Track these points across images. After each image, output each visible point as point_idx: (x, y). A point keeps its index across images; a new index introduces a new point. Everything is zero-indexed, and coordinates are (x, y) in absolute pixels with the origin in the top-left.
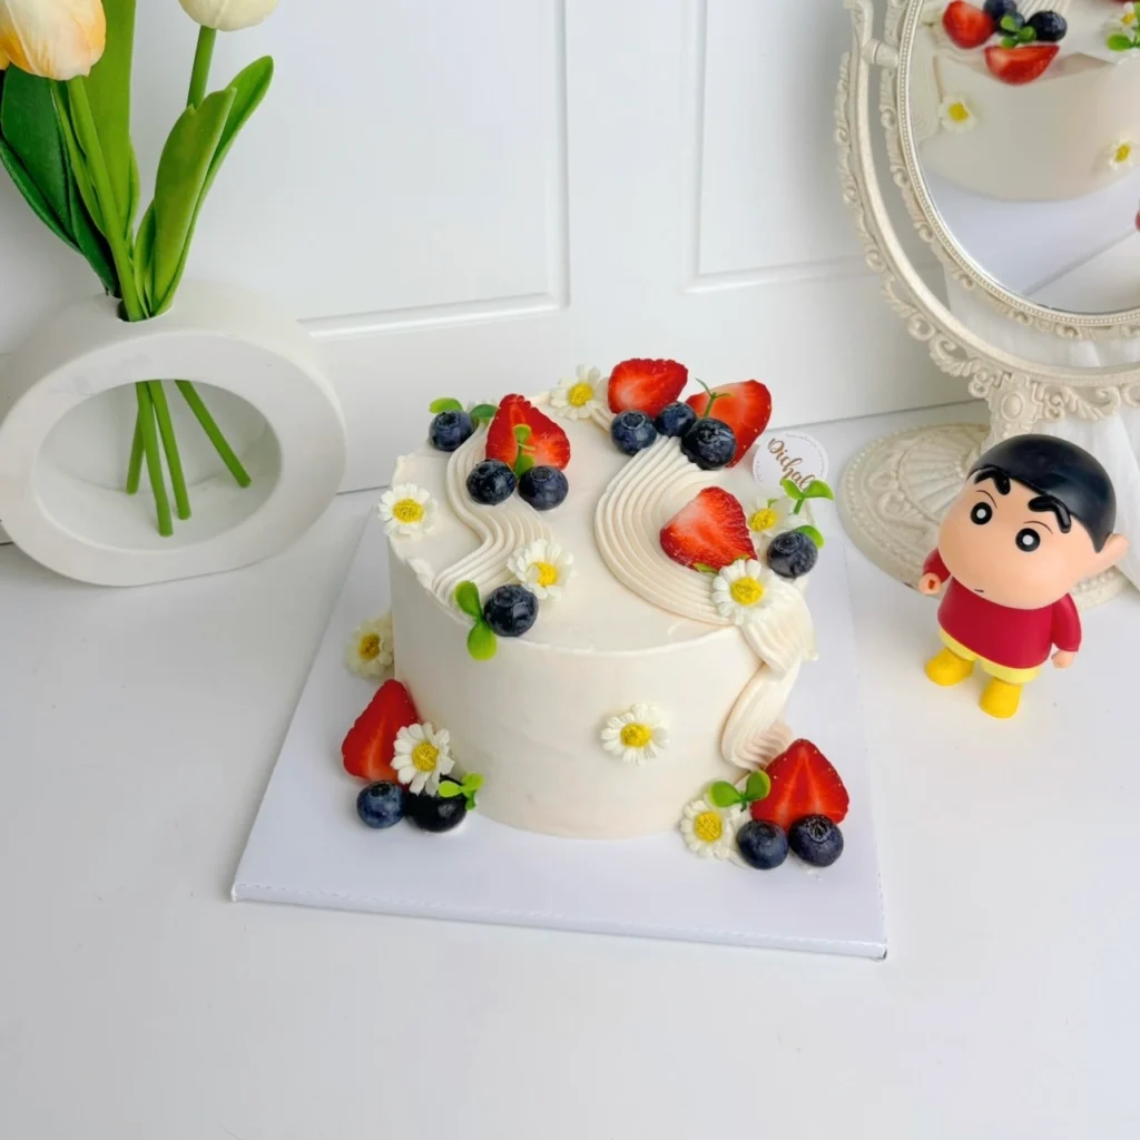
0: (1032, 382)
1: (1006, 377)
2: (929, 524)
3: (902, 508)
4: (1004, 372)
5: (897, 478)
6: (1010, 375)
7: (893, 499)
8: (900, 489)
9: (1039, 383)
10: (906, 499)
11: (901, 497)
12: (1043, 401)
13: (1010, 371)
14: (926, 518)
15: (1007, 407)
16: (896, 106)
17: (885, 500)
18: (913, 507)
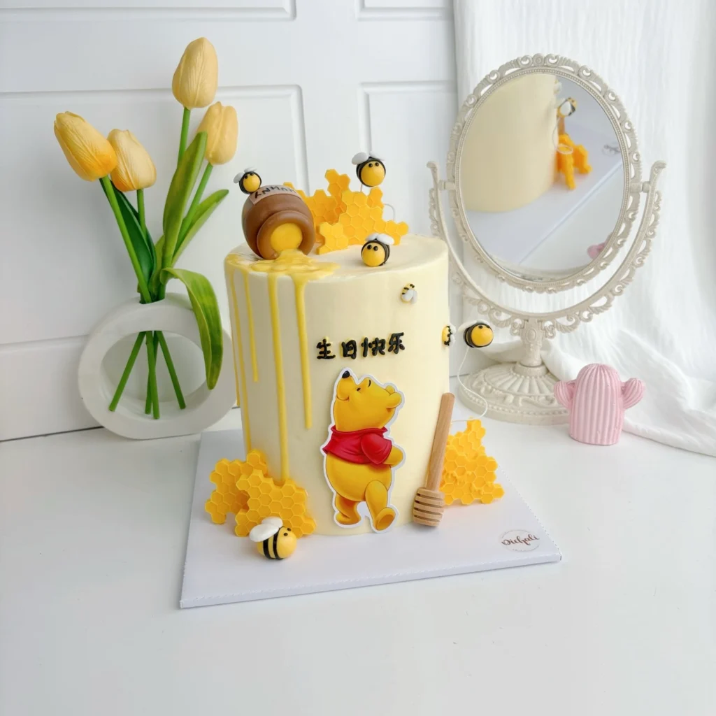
0: (538, 321)
1: (526, 322)
2: (506, 394)
3: (491, 391)
4: (525, 320)
5: (485, 381)
6: (528, 321)
7: (486, 389)
8: (488, 384)
9: (541, 321)
10: (493, 388)
11: (490, 387)
12: (545, 330)
13: (526, 318)
14: (504, 391)
15: (530, 335)
16: (458, 207)
17: (483, 390)
18: (496, 389)
